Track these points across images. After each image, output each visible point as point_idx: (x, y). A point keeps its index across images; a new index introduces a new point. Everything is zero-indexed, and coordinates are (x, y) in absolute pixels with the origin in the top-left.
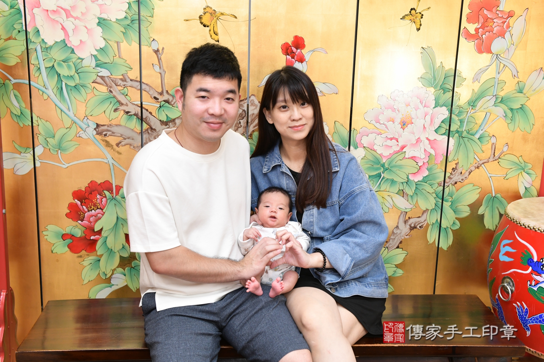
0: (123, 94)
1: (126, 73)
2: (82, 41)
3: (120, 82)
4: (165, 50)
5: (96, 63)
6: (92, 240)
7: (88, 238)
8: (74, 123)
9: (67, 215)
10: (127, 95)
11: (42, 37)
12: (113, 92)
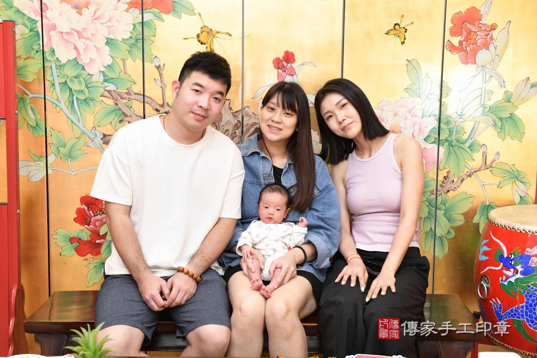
0: (128, 107)
1: (131, 87)
2: (92, 59)
3: (125, 96)
4: (165, 66)
5: (104, 79)
6: (98, 243)
7: (93, 241)
8: (83, 134)
9: (75, 220)
10: (131, 107)
11: (57, 56)
12: (119, 104)
